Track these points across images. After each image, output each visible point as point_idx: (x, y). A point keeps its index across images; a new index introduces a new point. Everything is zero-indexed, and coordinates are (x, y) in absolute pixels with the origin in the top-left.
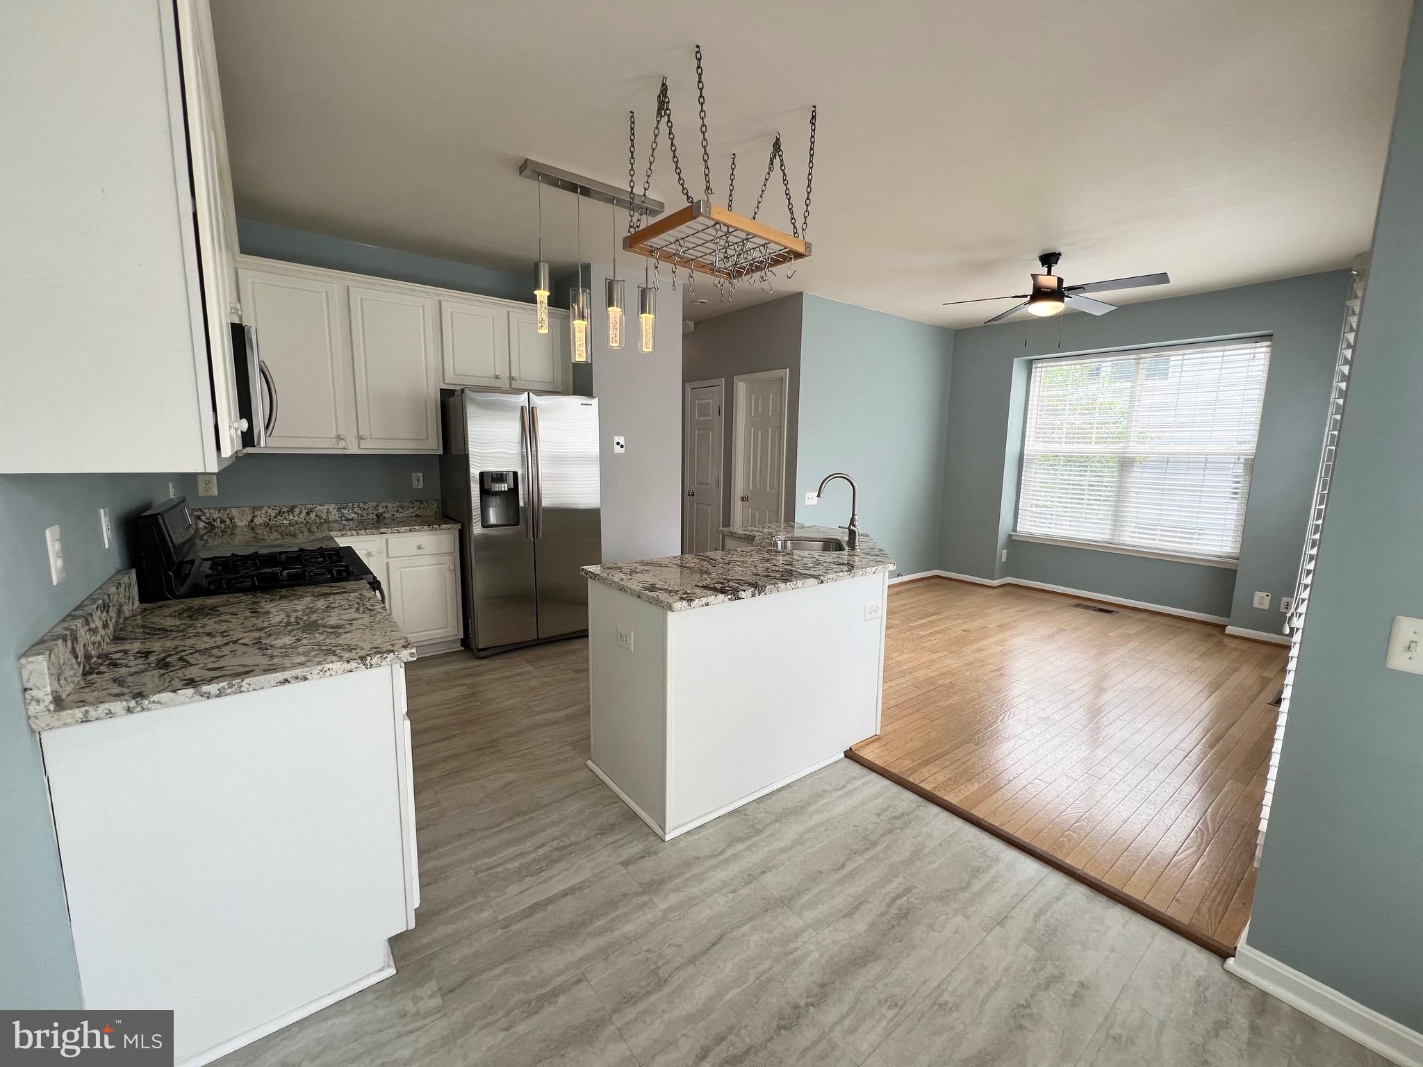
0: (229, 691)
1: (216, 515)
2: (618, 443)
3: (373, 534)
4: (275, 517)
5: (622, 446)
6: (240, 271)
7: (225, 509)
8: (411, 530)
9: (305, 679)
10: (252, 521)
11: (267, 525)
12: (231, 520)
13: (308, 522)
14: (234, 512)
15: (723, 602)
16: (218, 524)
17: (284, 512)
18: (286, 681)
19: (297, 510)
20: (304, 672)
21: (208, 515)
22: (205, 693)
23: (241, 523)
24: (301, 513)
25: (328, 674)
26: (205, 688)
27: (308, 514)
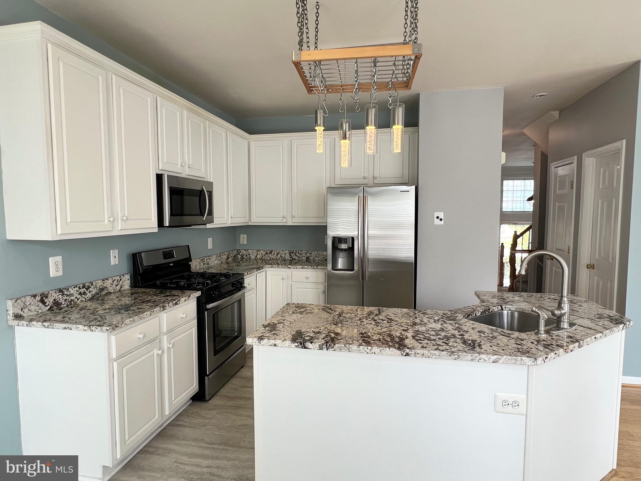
0: (50, 327)
1: (245, 253)
2: (438, 217)
3: (285, 268)
4: (265, 255)
5: (441, 220)
6: (251, 143)
7: (247, 250)
8: (302, 268)
9: (71, 329)
10: (256, 256)
11: (261, 259)
12: (249, 255)
13: (277, 259)
14: (250, 251)
15: (289, 346)
16: (244, 257)
17: (268, 253)
18: (65, 328)
19: (273, 253)
20: (70, 326)
21: (242, 252)
22: (44, 325)
23: (253, 257)
24: (274, 254)
25: (78, 329)
26: (45, 324)
27: (277, 254)
